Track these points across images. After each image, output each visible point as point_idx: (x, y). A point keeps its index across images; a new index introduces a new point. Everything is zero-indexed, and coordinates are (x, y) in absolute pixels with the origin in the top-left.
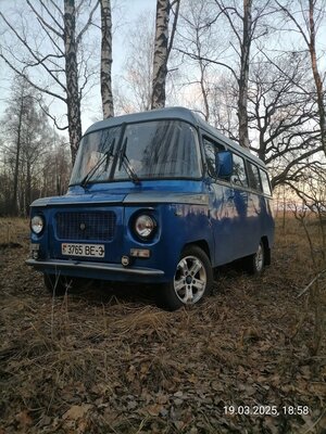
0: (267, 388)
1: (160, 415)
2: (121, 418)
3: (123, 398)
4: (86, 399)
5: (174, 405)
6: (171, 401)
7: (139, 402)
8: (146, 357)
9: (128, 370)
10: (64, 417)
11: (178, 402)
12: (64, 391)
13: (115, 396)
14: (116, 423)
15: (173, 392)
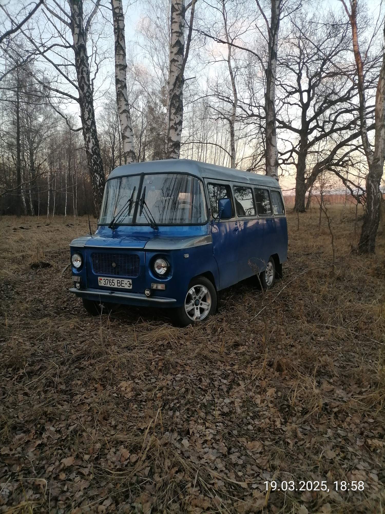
0: (229, 372)
1: (168, 384)
2: (148, 386)
3: (149, 378)
4: (129, 379)
5: (176, 381)
6: (174, 378)
7: (157, 379)
8: (162, 357)
9: (151, 364)
10: (119, 386)
11: (177, 379)
12: (117, 375)
13: (145, 377)
14: (146, 388)
15: (176, 375)
